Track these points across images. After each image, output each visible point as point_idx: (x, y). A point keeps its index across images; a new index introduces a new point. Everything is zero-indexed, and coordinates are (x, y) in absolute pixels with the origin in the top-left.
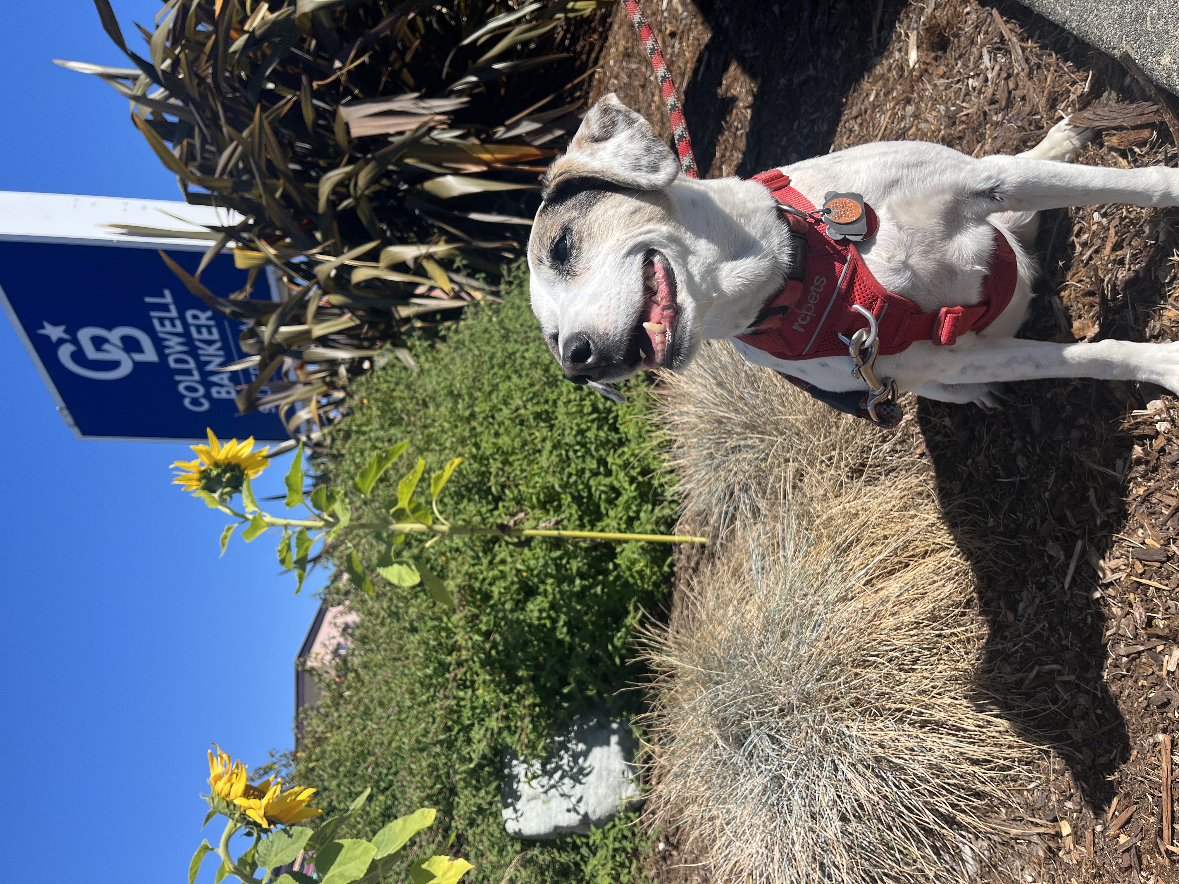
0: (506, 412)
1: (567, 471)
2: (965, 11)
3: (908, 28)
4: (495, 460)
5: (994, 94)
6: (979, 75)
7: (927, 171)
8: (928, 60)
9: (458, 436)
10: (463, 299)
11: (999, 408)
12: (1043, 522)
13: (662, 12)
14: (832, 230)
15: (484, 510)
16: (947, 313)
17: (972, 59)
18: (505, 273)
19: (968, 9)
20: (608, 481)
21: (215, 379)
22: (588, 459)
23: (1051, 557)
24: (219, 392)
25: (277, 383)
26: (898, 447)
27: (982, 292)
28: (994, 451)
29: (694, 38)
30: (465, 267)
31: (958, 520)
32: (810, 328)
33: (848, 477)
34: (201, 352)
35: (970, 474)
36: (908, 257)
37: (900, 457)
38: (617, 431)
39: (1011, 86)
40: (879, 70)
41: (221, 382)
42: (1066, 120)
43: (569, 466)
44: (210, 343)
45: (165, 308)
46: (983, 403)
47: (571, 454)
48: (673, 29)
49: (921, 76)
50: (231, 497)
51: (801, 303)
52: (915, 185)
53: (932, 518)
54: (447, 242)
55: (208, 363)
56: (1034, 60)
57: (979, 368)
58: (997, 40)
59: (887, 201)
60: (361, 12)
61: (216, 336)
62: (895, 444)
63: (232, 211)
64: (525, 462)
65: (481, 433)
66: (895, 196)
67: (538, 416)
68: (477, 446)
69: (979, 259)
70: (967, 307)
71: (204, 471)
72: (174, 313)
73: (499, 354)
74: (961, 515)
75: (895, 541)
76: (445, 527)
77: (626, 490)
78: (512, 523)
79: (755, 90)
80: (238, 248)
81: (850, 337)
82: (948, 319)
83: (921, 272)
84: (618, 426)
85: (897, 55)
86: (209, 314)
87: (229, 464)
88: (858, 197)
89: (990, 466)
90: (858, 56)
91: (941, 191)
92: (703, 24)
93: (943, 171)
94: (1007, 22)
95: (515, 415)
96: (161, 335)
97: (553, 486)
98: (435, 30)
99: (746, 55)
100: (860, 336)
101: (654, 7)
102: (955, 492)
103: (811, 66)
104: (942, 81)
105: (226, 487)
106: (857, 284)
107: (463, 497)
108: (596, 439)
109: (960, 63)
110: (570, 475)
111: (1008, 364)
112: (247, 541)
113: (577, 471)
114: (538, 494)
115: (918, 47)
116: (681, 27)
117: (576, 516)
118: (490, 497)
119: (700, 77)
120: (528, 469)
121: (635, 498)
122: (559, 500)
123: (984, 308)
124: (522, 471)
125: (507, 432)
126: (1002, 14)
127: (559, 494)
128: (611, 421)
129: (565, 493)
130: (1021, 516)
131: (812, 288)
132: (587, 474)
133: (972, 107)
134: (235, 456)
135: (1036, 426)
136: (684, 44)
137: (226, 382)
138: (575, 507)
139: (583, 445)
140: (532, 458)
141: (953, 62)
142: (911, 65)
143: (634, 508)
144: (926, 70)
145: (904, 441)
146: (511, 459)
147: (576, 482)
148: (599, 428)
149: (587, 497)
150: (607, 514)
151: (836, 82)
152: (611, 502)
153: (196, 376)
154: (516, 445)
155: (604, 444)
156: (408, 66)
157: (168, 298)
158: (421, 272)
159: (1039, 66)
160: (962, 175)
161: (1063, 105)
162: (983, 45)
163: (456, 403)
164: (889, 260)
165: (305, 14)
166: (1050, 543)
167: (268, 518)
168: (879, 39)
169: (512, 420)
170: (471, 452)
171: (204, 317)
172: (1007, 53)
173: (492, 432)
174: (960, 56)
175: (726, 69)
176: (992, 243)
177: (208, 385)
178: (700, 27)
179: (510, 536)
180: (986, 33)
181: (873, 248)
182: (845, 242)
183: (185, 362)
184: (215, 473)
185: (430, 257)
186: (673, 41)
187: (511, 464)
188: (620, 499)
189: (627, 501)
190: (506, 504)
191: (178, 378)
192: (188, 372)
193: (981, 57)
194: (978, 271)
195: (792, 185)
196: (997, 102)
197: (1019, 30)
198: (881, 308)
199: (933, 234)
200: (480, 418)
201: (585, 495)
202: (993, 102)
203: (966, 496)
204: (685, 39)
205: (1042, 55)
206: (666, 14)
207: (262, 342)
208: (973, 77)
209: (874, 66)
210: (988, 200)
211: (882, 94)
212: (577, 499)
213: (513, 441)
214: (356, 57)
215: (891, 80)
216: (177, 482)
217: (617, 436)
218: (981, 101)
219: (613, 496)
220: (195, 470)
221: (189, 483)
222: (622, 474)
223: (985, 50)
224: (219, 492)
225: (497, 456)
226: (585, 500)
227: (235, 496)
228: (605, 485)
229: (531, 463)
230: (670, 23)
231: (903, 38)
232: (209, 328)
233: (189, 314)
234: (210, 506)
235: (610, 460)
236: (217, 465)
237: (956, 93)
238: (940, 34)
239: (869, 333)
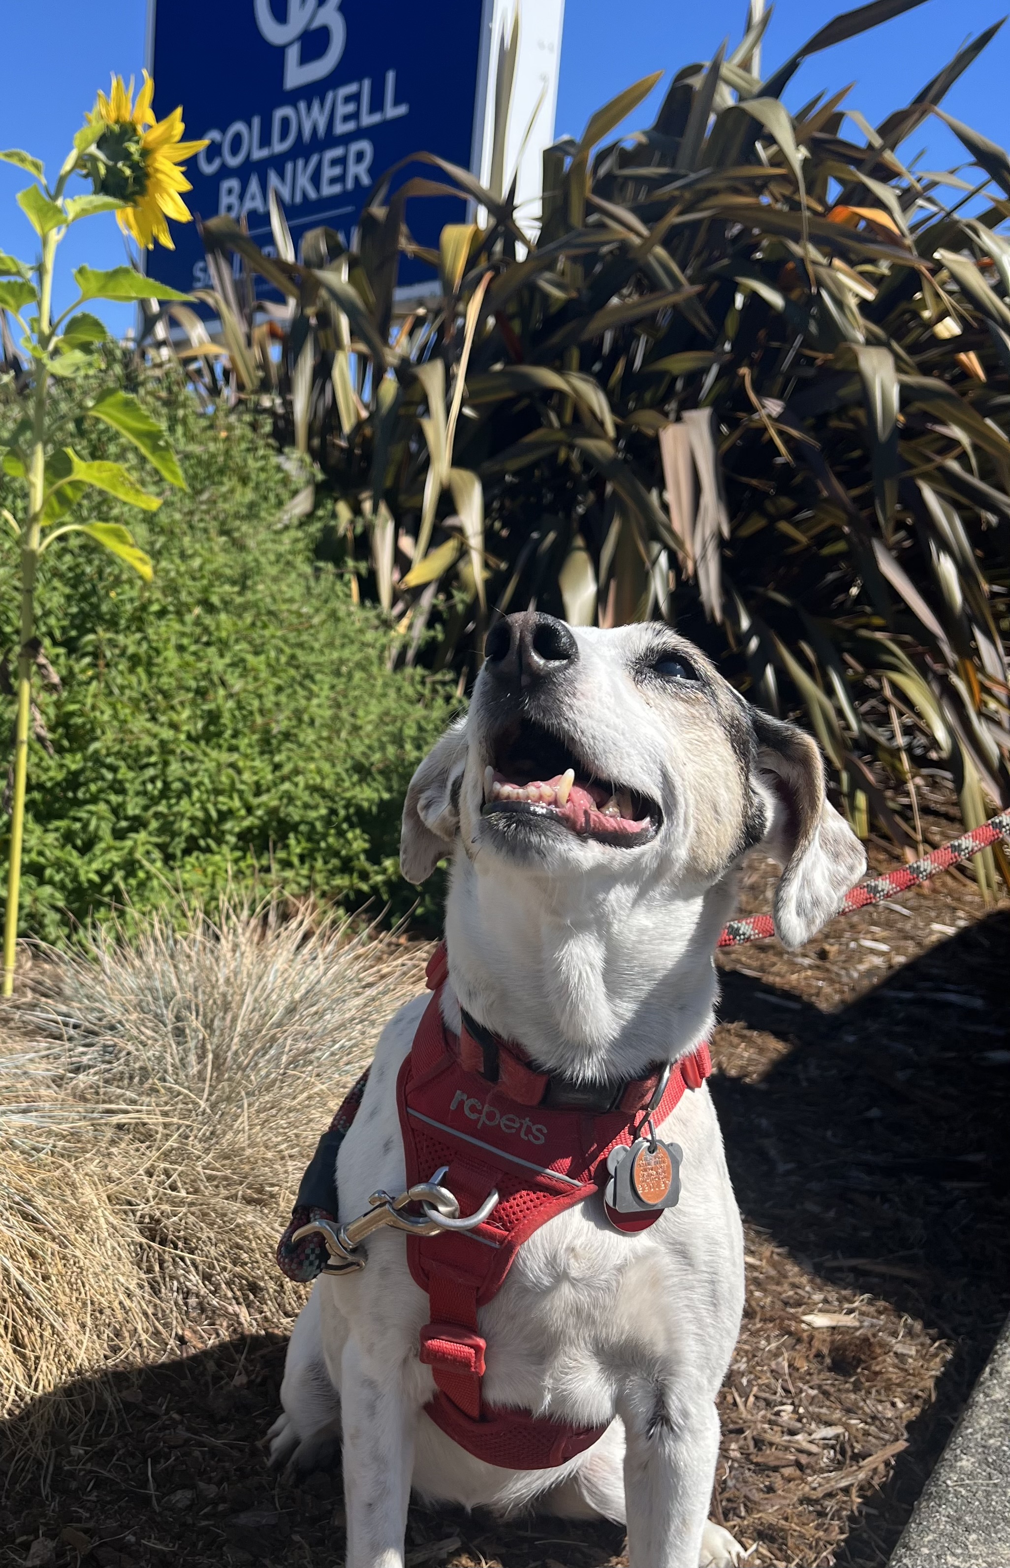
0: (219, 664)
1: (122, 764)
2: (897, 1400)
3: (862, 1314)
4: (139, 643)
5: (771, 1444)
6: (799, 1420)
7: (704, 1313)
8: (816, 1344)
9: (180, 581)
10: (393, 604)
11: (270, 1462)
12: (86, 1531)
13: (856, 940)
14: (623, 1155)
15: (52, 621)
16: (477, 1348)
17: (824, 1410)
18: (439, 677)
19: (900, 1405)
20: (105, 830)
21: (254, 186)
22: (142, 801)
23: (26, 1546)
24: (230, 192)
25: (250, 292)
26: (193, 1301)
27: (504, 1406)
28: (197, 1453)
29: (820, 988)
30: (452, 608)
31: (76, 1398)
32: (458, 1119)
33: (142, 1216)
34: (300, 163)
35: (155, 1417)
36: (574, 1282)
37: (176, 1304)
38: (187, 852)
39: (787, 1471)
40: (792, 1269)
41: (248, 196)
42: (744, 1555)
43: (130, 768)
44: (316, 179)
45: (377, 105)
46: (277, 1435)
47: (151, 772)
48: (831, 956)
49: (790, 1333)
50: (86, 176)
51: (503, 1103)
52: (683, 1293)
53: (81, 1357)
54: (487, 583)
55: (282, 175)
56: (830, 1505)
57: (372, 1409)
58: (858, 1447)
59: (662, 1249)
60: (856, 454)
61: (328, 190)
62: (197, 1295)
63: (539, 224)
64: (134, 694)
65: (182, 622)
66: (667, 1261)
67: (213, 717)
68: (162, 613)
69: (561, 1399)
70: (480, 1382)
71: (135, 130)
72: (367, 120)
73: (312, 658)
74: (86, 1402)
75: (41, 1293)
76: (35, 543)
77: (90, 862)
78: (42, 660)
79: (748, 1080)
80: (477, 232)
81: (443, 1184)
82: (466, 1349)
83: (547, 1304)
84: (195, 854)
85: (818, 1297)
86: (366, 180)
87: (147, 175)
88: (673, 1199)
89: (171, 1448)
90: (812, 1237)
91: (671, 1337)
92: (843, 1001)
93: (701, 1340)
94: (887, 1464)
95: (216, 679)
96: (330, 96)
97: (96, 739)
98: (823, 577)
99: (800, 1067)
100: (446, 1202)
101: (863, 927)
102: (125, 1393)
103: (790, 1166)
104: (786, 1364)
105: (108, 168)
106: (533, 1196)
107: (74, 587)
108: (175, 815)
109: (814, 1392)
110: (114, 769)
111: (378, 1459)
112: (19, 196)
113: (121, 782)
114: (82, 714)
115: (834, 1328)
116: (835, 968)
117: (44, 777)
118: (73, 633)
119: (760, 995)
120: (125, 699)
121: (75, 878)
122: (71, 751)
123: (475, 1413)
124: (122, 688)
125: (184, 666)
126: (899, 1456)
127: (83, 748)
128: (202, 843)
129: (85, 759)
130: (93, 1498)
131: (527, 1121)
132: (114, 799)
133: (748, 1412)
134: (159, 184)
135: (244, 1519)
136: (809, 973)
137: (249, 205)
138: (60, 776)
139: (165, 793)
140: (143, 705)
141: (816, 1380)
142: (806, 1318)
143: (57, 878)
144: (799, 1341)
145: (203, 1310)
146: (140, 670)
147: (103, 779)
148: (193, 820)
149: (75, 797)
150: (46, 831)
151: (768, 1204)
152: (68, 837)
153: (259, 154)
154: (165, 680)
155: (167, 828)
156: (770, 528)
157: (393, 111)
158: (439, 537)
159: (821, 1514)
160: (694, 1371)
161: (765, 1552)
162: (847, 1427)
163: (233, 583)
164: (571, 1250)
165: (856, 360)
166: (51, 1544)
167: (55, 237)
168: (840, 1269)
169: (207, 675)
170: (150, 602)
171: (359, 171)
172: (838, 1465)
173: (185, 641)
174: (826, 1394)
175: (780, 1035)
176: (584, 1422)
177: (243, 173)
178: (837, 997)
179: (20, 655)
180: (866, 1433)
181: (592, 1224)
182: (602, 1176)
183: (284, 136)
184: (133, 148)
185: (463, 552)
186: (812, 954)
187: (132, 670)
188: (75, 853)
189: (70, 865)
190: (62, 660)
191: (256, 121)
192: (265, 140)
193: (829, 1424)
194: (542, 1398)
195: (687, 1092)
196: (760, 1450)
197: (876, 1482)
198: (492, 1237)
199: (606, 1325)
200: (208, 620)
201: (80, 795)
202: (759, 1443)
203: (118, 1411)
204: (818, 973)
205: (840, 1519)
206: (853, 945)
207: (321, 266)
208: (795, 1411)
209: (798, 1262)
210: (650, 1415)
211: (756, 1274)
212: (73, 781)
213: (171, 674)
214: (788, 440)
215: (779, 1289)
216: (114, 83)
217: (179, 853)
218: (759, 1425)
219: (79, 842)
220: (137, 114)
221: (112, 105)
222: (115, 856)
223: (839, 1430)
224: (100, 155)
225: (145, 646)
226: (70, 795)
227: (90, 183)
228: (98, 827)
229: (135, 704)
230: (840, 952)
231: (846, 1305)
232: (341, 179)
233: (365, 146)
234: (77, 135)
235: (142, 836)
236: (146, 153)
237: (768, 1386)
238: (860, 1361)
239: (452, 1215)
